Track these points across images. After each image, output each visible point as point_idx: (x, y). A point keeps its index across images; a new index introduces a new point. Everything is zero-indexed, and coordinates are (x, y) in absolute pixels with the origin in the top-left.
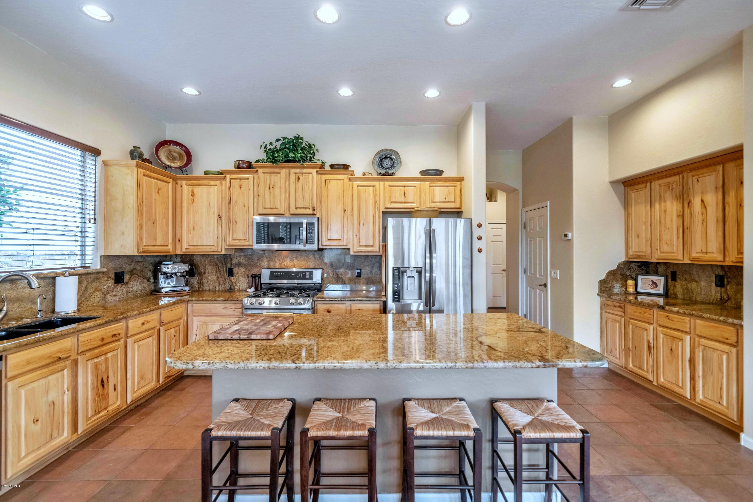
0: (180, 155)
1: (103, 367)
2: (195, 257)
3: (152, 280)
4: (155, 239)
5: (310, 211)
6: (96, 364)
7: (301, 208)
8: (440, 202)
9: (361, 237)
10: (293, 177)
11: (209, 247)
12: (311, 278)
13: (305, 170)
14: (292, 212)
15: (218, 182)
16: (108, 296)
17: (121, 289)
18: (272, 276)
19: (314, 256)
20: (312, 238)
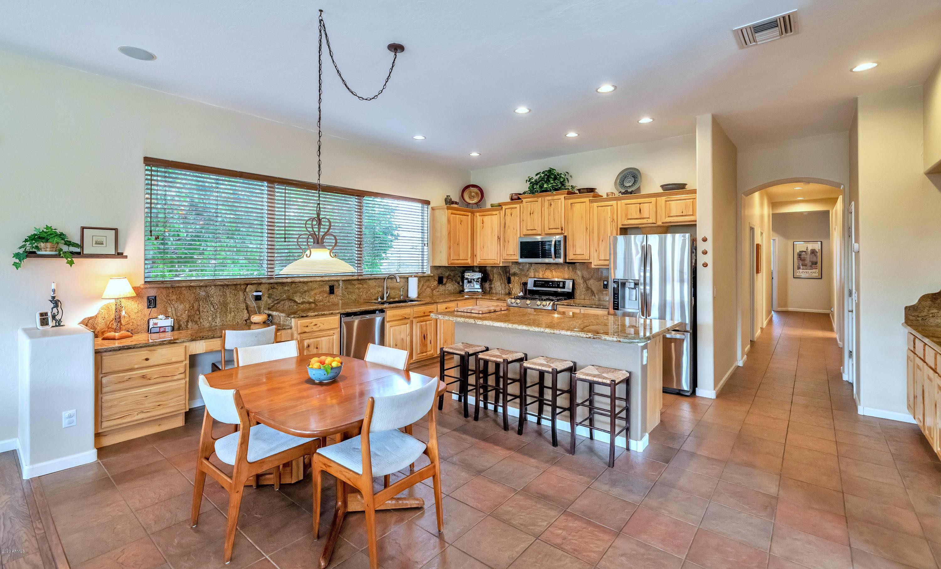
0: (477, 194)
1: (424, 328)
2: (487, 268)
3: (461, 284)
4: (459, 255)
5: (559, 231)
6: (421, 325)
7: (552, 229)
8: (677, 216)
9: (600, 252)
10: (546, 204)
11: (492, 261)
12: (564, 287)
13: (556, 197)
14: (546, 232)
15: (497, 212)
16: (434, 291)
17: (442, 288)
18: (536, 284)
19: (568, 268)
20: (560, 254)
